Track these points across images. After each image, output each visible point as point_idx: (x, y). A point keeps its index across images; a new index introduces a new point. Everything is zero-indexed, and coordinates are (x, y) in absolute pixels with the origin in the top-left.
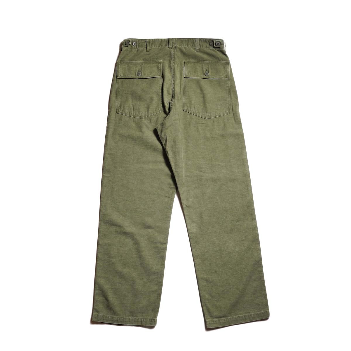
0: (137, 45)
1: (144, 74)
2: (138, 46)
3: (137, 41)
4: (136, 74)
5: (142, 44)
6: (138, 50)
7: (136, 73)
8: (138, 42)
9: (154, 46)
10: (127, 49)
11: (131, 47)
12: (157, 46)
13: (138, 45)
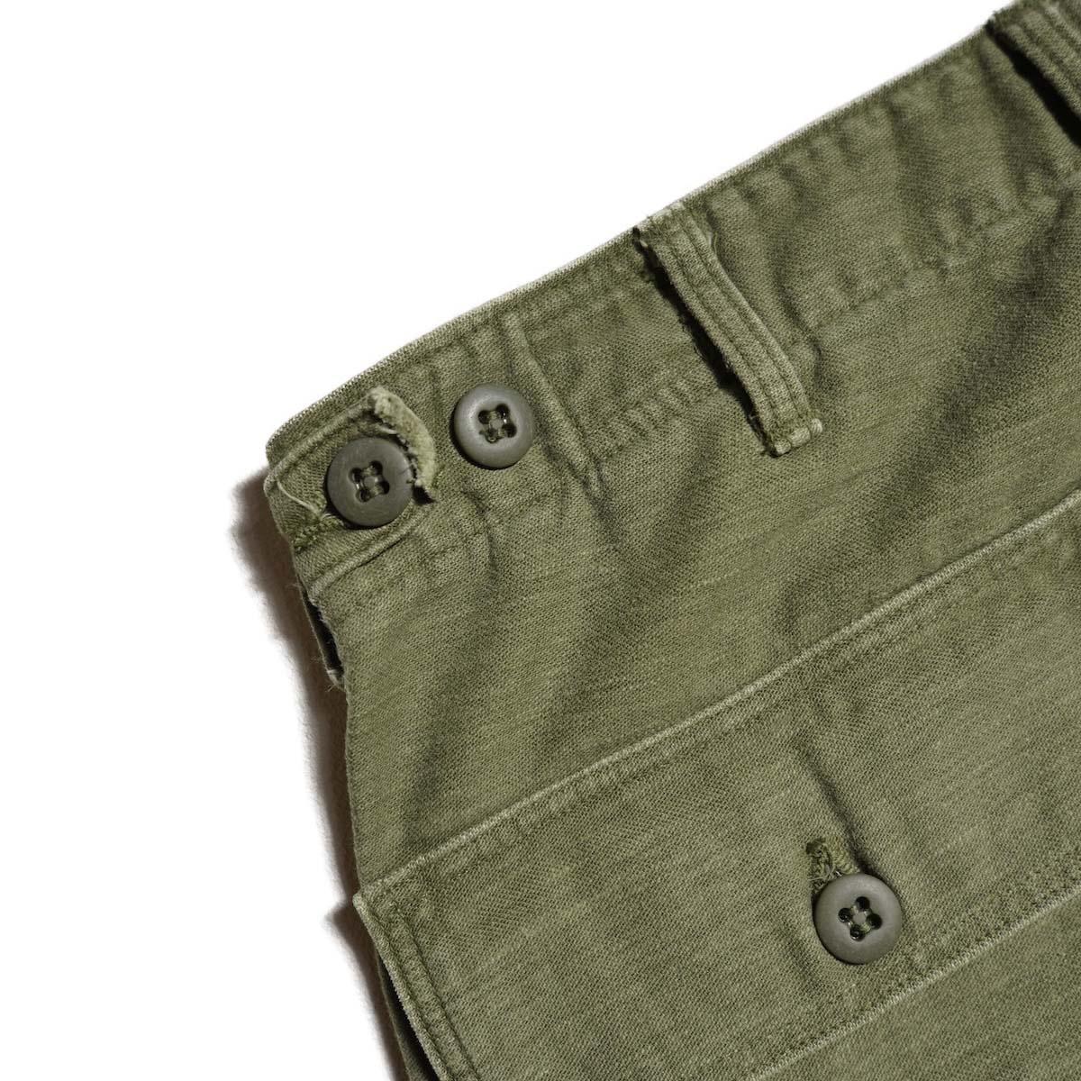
0: (543, 428)
1: (947, 876)
2: (569, 441)
3: (508, 356)
4: (795, 949)
5: (619, 357)
6: (604, 511)
7: (786, 933)
8: (536, 351)
9: (848, 283)
10: (414, 582)
11: (463, 510)
12: (889, 254)
13: (552, 404)
